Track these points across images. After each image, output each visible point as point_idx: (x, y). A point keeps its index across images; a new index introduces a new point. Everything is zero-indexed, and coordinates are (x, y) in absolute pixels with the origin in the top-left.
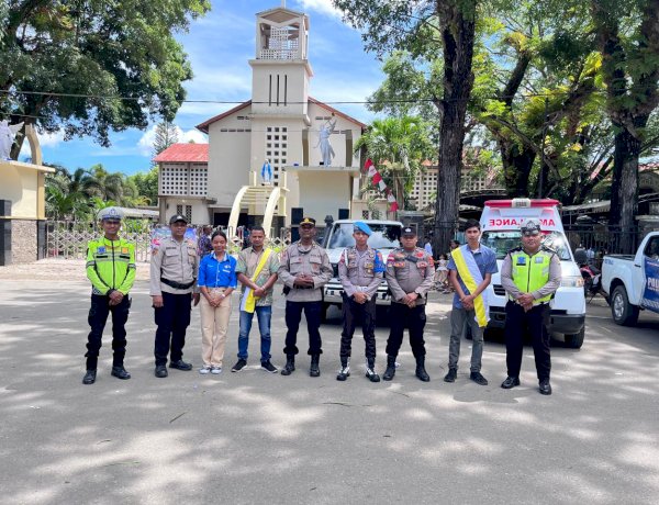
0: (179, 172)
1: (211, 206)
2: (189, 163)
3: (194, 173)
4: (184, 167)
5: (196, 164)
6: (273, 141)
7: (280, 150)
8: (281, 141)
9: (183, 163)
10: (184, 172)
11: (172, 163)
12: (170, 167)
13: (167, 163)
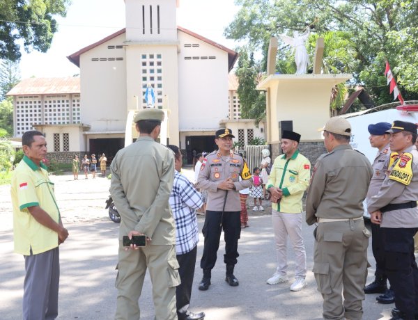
0: (33, 104)
1: (87, 133)
2: (43, 96)
3: (48, 104)
4: (37, 100)
5: (49, 96)
6: (148, 67)
7: (156, 75)
8: (156, 67)
9: (36, 96)
10: (37, 104)
11: (26, 96)
12: (24, 100)
13: (21, 97)
